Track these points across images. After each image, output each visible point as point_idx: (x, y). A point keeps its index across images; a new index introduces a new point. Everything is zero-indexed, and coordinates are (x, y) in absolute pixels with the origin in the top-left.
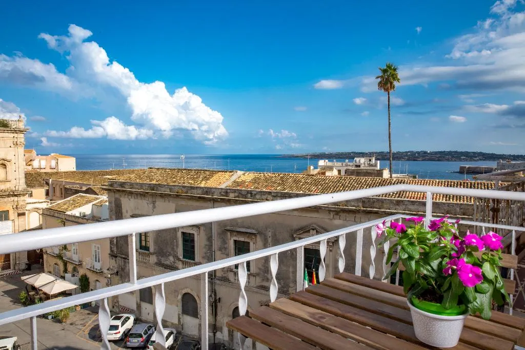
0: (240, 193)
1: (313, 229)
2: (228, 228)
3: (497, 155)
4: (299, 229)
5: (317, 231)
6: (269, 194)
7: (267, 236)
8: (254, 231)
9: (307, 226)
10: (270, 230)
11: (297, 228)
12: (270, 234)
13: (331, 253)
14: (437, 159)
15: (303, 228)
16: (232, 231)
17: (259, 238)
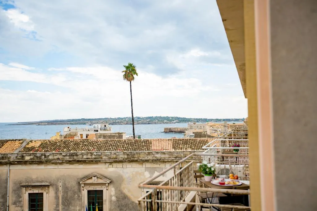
0: (35, 156)
1: (95, 176)
2: (24, 184)
3: (187, 119)
4: (84, 178)
5: (97, 177)
6: (60, 155)
7: (58, 186)
8: (47, 184)
9: (89, 175)
10: (60, 181)
11: (83, 176)
12: (60, 184)
13: (107, 191)
14: (147, 123)
15: (87, 176)
16: (27, 187)
17: (51, 189)
